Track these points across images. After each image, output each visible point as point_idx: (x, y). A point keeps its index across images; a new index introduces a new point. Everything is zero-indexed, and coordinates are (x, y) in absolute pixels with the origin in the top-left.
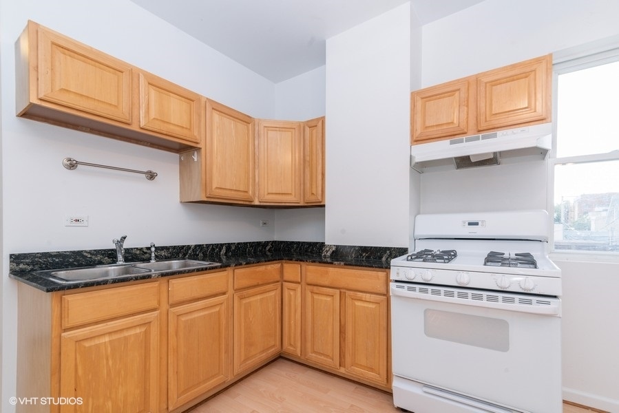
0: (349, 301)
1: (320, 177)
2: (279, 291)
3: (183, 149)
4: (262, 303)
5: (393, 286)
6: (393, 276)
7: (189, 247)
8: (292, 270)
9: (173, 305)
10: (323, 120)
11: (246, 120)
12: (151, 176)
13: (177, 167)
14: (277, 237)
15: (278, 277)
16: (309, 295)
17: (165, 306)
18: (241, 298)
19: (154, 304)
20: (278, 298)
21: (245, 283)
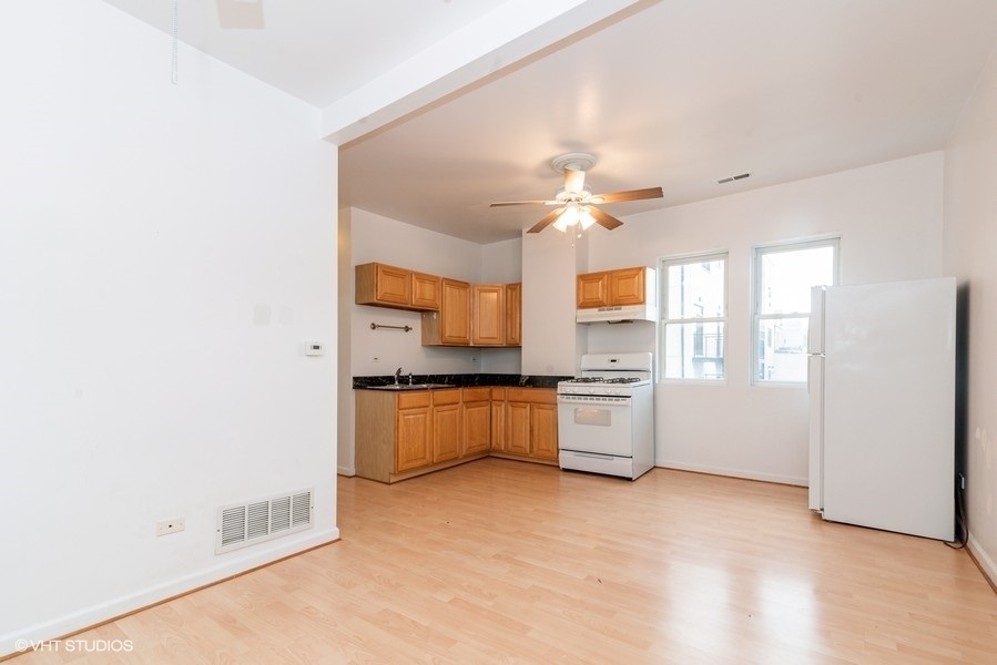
0: (536, 410)
1: (518, 326)
2: (488, 407)
3: (424, 311)
4: (479, 412)
5: (559, 397)
6: (559, 391)
7: (426, 376)
8: (498, 392)
9: (436, 406)
10: (520, 284)
11: (464, 285)
12: (407, 329)
13: (420, 321)
14: (483, 371)
15: (488, 397)
16: (510, 408)
17: (432, 406)
18: (467, 408)
19: (427, 403)
20: (489, 412)
21: (469, 398)
